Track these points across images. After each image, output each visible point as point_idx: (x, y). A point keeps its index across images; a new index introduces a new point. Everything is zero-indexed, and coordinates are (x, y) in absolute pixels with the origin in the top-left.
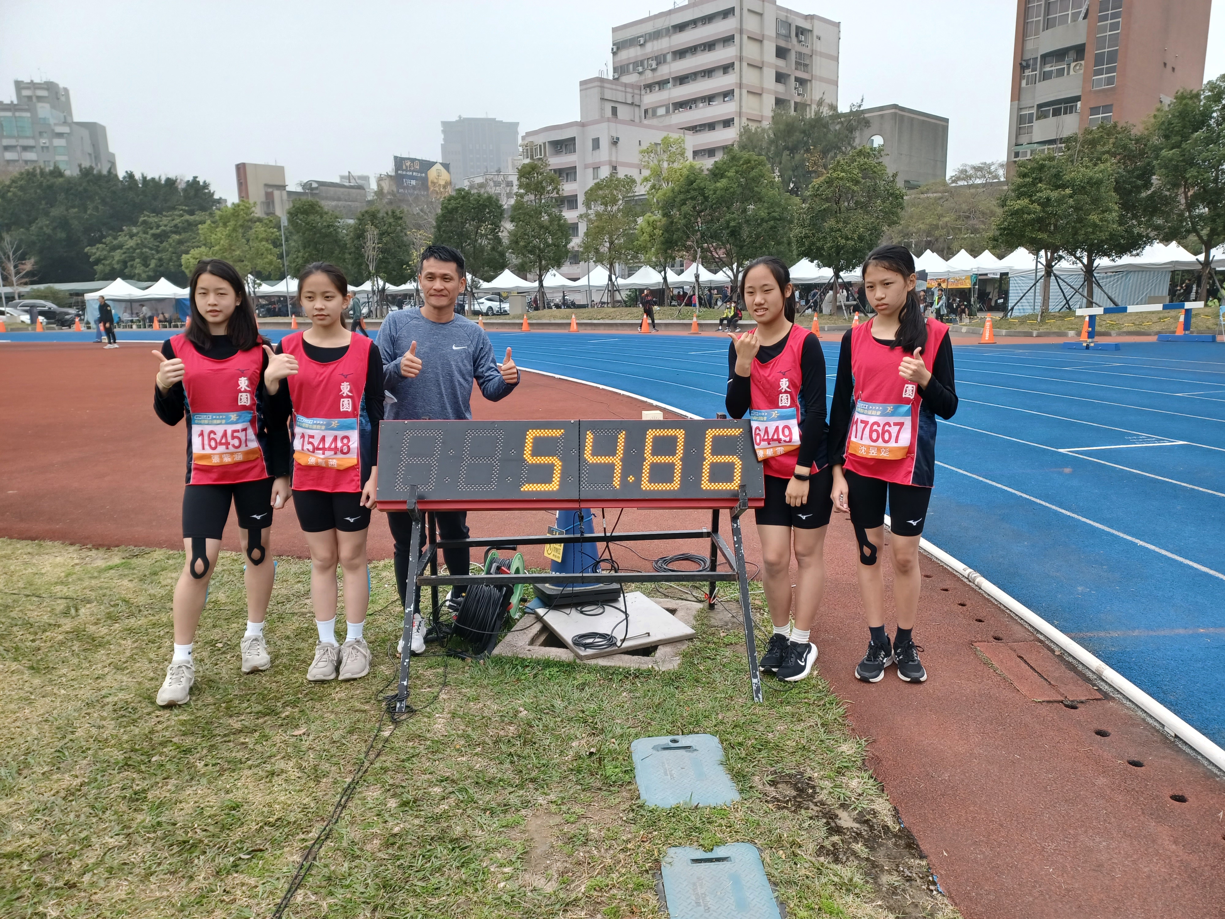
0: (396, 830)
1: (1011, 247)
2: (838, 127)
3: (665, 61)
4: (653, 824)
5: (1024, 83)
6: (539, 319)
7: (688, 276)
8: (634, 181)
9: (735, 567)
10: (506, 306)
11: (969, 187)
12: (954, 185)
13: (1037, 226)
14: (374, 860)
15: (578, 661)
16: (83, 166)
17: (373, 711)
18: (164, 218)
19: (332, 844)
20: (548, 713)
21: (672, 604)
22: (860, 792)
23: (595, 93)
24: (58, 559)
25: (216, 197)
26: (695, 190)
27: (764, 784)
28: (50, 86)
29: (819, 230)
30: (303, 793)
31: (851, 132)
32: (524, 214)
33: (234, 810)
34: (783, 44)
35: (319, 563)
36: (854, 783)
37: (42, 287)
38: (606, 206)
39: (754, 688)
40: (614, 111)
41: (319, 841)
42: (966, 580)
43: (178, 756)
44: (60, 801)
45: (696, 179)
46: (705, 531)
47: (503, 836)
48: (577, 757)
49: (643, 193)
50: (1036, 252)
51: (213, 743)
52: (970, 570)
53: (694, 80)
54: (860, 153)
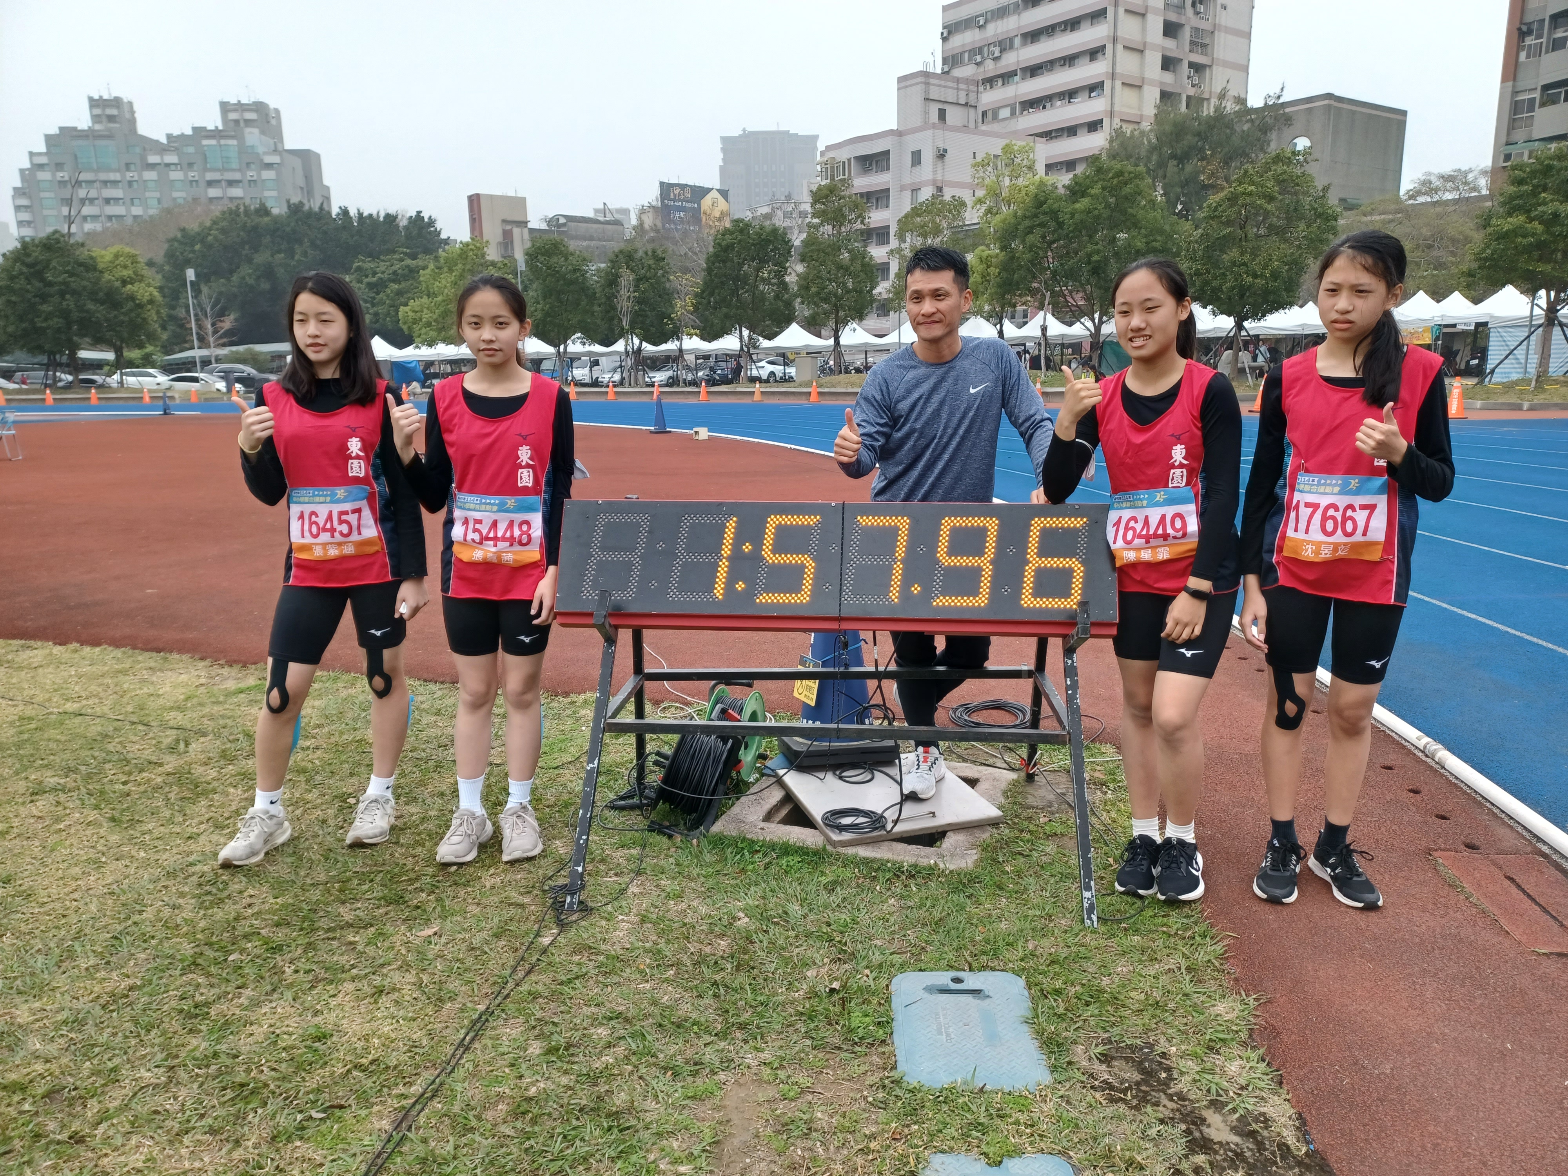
0: (533, 1091)
1: (1496, 285)
2: (1246, 127)
3: (1011, 47)
4: (913, 1112)
5: (1523, 56)
6: (833, 386)
7: (1032, 329)
8: (963, 204)
9: (1066, 724)
10: (792, 371)
11: (1434, 204)
12: (1411, 202)
13: (1536, 254)
14: (494, 1136)
15: (829, 848)
16: (292, 202)
17: (533, 905)
18: (382, 263)
19: (440, 1106)
20: (777, 924)
21: (972, 771)
22: (1244, 1083)
23: (917, 93)
24: (184, 678)
25: (443, 236)
26: (1045, 213)
27: (1090, 1059)
28: (260, 107)
29: (1216, 266)
30: (415, 1024)
31: (1265, 133)
32: (818, 251)
33: (320, 1041)
34: (1173, 17)
35: (468, 698)
36: (1233, 1068)
37: (241, 348)
38: (926, 238)
39: (1086, 905)
40: (942, 114)
41: (422, 1100)
42: (1420, 754)
43: (264, 956)
44: (98, 1011)
45: (1047, 199)
46: (1025, 668)
47: (686, 1112)
48: (813, 994)
49: (976, 221)
50: (1531, 291)
51: (312, 939)
52: (1426, 740)
53: (1050, 70)
54: (1278, 159)
